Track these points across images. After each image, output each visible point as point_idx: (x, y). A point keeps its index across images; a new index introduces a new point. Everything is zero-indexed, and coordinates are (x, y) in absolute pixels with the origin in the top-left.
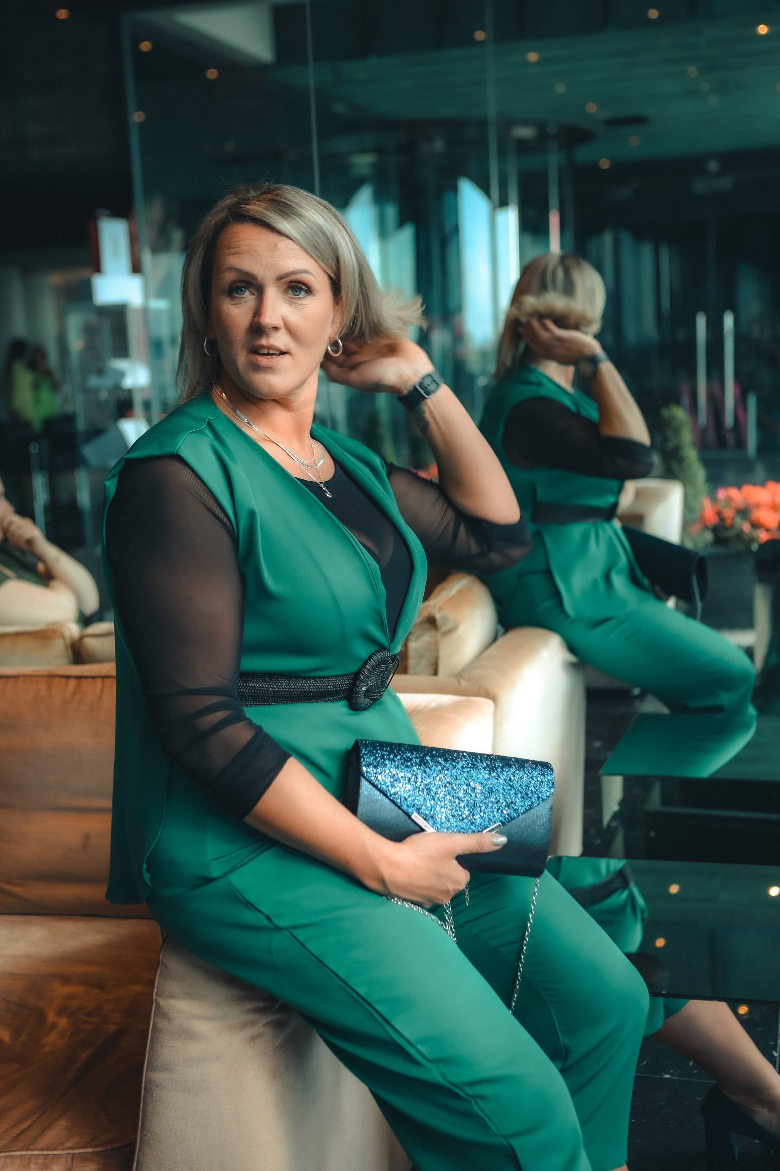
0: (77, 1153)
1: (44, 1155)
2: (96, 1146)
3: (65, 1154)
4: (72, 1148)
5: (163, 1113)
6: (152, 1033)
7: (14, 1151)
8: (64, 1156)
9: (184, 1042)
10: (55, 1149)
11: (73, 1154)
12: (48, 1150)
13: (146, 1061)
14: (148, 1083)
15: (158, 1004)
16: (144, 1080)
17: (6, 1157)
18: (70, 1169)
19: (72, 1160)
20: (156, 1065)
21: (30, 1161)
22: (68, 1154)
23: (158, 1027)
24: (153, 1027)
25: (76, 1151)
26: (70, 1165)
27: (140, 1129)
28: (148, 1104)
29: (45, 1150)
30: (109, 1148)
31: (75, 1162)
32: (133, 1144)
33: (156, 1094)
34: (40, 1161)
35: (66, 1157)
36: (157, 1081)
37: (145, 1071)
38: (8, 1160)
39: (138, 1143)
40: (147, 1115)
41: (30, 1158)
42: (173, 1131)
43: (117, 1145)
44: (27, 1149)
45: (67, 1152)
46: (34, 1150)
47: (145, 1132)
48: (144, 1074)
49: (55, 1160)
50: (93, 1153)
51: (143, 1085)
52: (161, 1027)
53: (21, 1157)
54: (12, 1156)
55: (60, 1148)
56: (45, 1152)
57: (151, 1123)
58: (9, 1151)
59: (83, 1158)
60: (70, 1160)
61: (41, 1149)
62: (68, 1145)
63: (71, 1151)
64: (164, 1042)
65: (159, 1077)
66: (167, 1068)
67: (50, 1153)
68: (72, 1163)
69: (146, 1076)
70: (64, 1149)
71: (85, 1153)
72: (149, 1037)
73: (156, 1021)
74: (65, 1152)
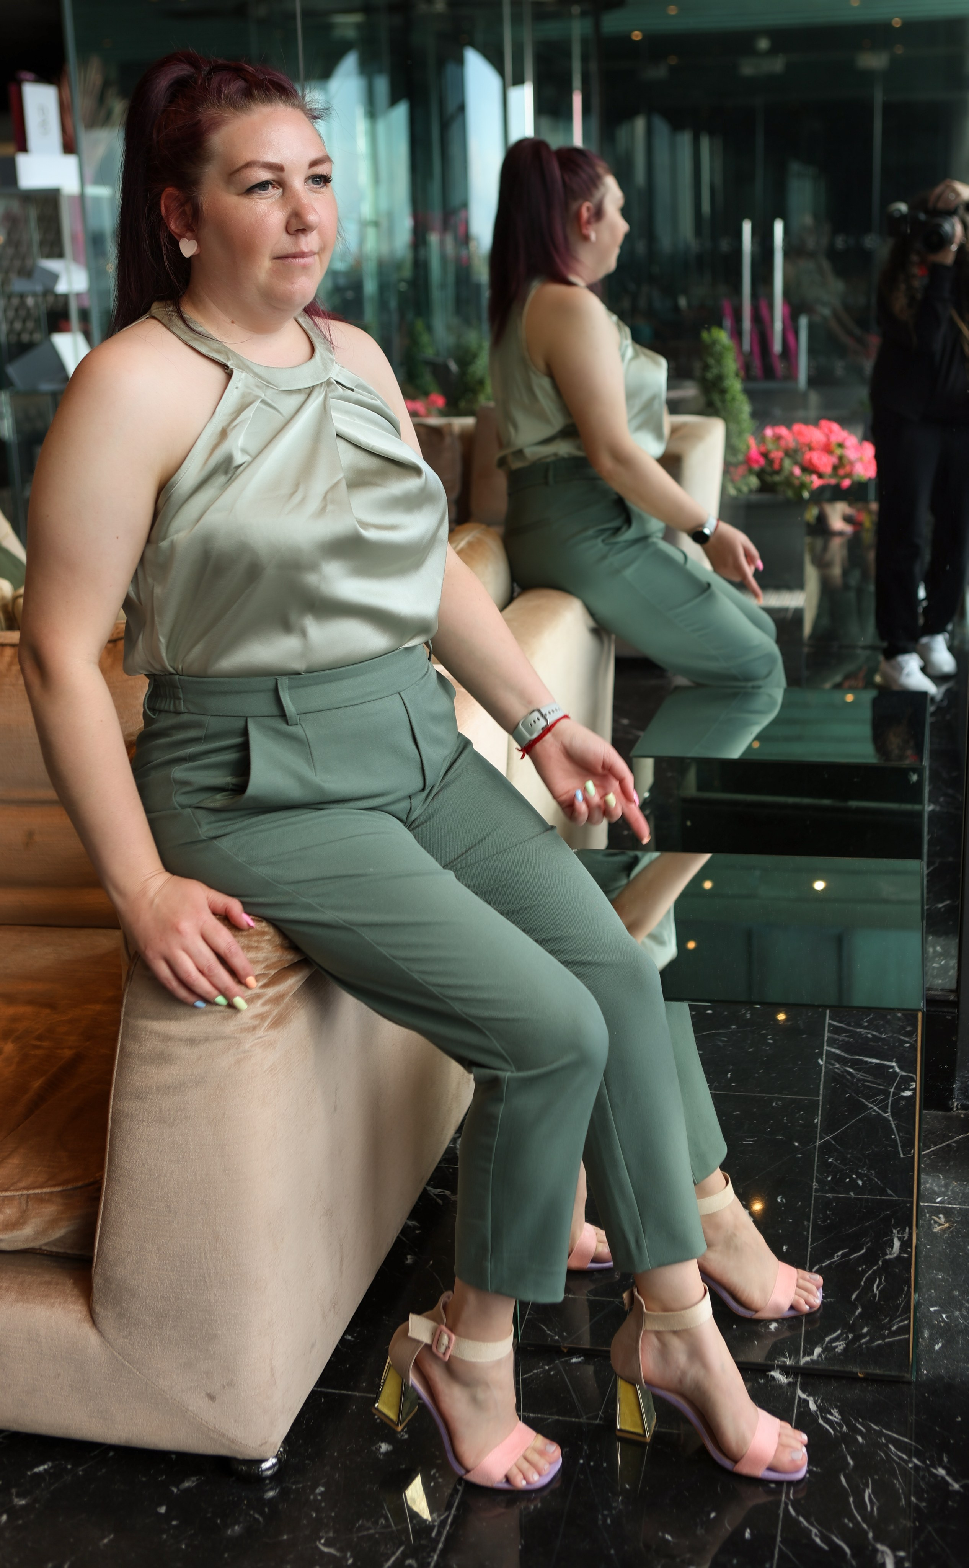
0: (33, 1194)
2: (54, 1186)
3: (18, 1195)
4: (27, 1188)
5: (135, 1146)
6: (121, 1057)
8: (18, 1197)
9: (158, 1067)
10: (6, 1190)
11: (28, 1196)
13: (113, 1088)
14: (115, 1114)
15: (127, 1024)
16: (111, 1110)
18: (25, 1212)
19: (27, 1202)
20: (125, 1093)
22: (22, 1195)
23: (128, 1051)
24: (120, 1051)
25: (31, 1192)
26: (25, 1208)
27: (107, 1165)
28: (116, 1137)
30: (70, 1187)
31: (30, 1203)
32: (100, 1180)
33: (126, 1126)
35: (20, 1199)
36: (127, 1111)
37: (112, 1100)
39: (105, 1180)
40: (114, 1149)
42: (146, 1166)
43: (80, 1184)
45: (20, 1193)
47: (113, 1168)
48: (111, 1103)
49: (6, 1202)
50: (51, 1193)
51: (110, 1116)
52: (130, 1051)
55: (12, 1188)
57: (120, 1158)
59: (40, 1200)
60: (24, 1202)
62: (21, 1185)
63: (25, 1192)
64: (134, 1067)
65: (130, 1106)
66: (139, 1096)
68: (27, 1206)
69: (113, 1106)
70: (17, 1190)
71: (42, 1193)
72: (116, 1062)
73: (124, 1044)
74: (17, 1193)
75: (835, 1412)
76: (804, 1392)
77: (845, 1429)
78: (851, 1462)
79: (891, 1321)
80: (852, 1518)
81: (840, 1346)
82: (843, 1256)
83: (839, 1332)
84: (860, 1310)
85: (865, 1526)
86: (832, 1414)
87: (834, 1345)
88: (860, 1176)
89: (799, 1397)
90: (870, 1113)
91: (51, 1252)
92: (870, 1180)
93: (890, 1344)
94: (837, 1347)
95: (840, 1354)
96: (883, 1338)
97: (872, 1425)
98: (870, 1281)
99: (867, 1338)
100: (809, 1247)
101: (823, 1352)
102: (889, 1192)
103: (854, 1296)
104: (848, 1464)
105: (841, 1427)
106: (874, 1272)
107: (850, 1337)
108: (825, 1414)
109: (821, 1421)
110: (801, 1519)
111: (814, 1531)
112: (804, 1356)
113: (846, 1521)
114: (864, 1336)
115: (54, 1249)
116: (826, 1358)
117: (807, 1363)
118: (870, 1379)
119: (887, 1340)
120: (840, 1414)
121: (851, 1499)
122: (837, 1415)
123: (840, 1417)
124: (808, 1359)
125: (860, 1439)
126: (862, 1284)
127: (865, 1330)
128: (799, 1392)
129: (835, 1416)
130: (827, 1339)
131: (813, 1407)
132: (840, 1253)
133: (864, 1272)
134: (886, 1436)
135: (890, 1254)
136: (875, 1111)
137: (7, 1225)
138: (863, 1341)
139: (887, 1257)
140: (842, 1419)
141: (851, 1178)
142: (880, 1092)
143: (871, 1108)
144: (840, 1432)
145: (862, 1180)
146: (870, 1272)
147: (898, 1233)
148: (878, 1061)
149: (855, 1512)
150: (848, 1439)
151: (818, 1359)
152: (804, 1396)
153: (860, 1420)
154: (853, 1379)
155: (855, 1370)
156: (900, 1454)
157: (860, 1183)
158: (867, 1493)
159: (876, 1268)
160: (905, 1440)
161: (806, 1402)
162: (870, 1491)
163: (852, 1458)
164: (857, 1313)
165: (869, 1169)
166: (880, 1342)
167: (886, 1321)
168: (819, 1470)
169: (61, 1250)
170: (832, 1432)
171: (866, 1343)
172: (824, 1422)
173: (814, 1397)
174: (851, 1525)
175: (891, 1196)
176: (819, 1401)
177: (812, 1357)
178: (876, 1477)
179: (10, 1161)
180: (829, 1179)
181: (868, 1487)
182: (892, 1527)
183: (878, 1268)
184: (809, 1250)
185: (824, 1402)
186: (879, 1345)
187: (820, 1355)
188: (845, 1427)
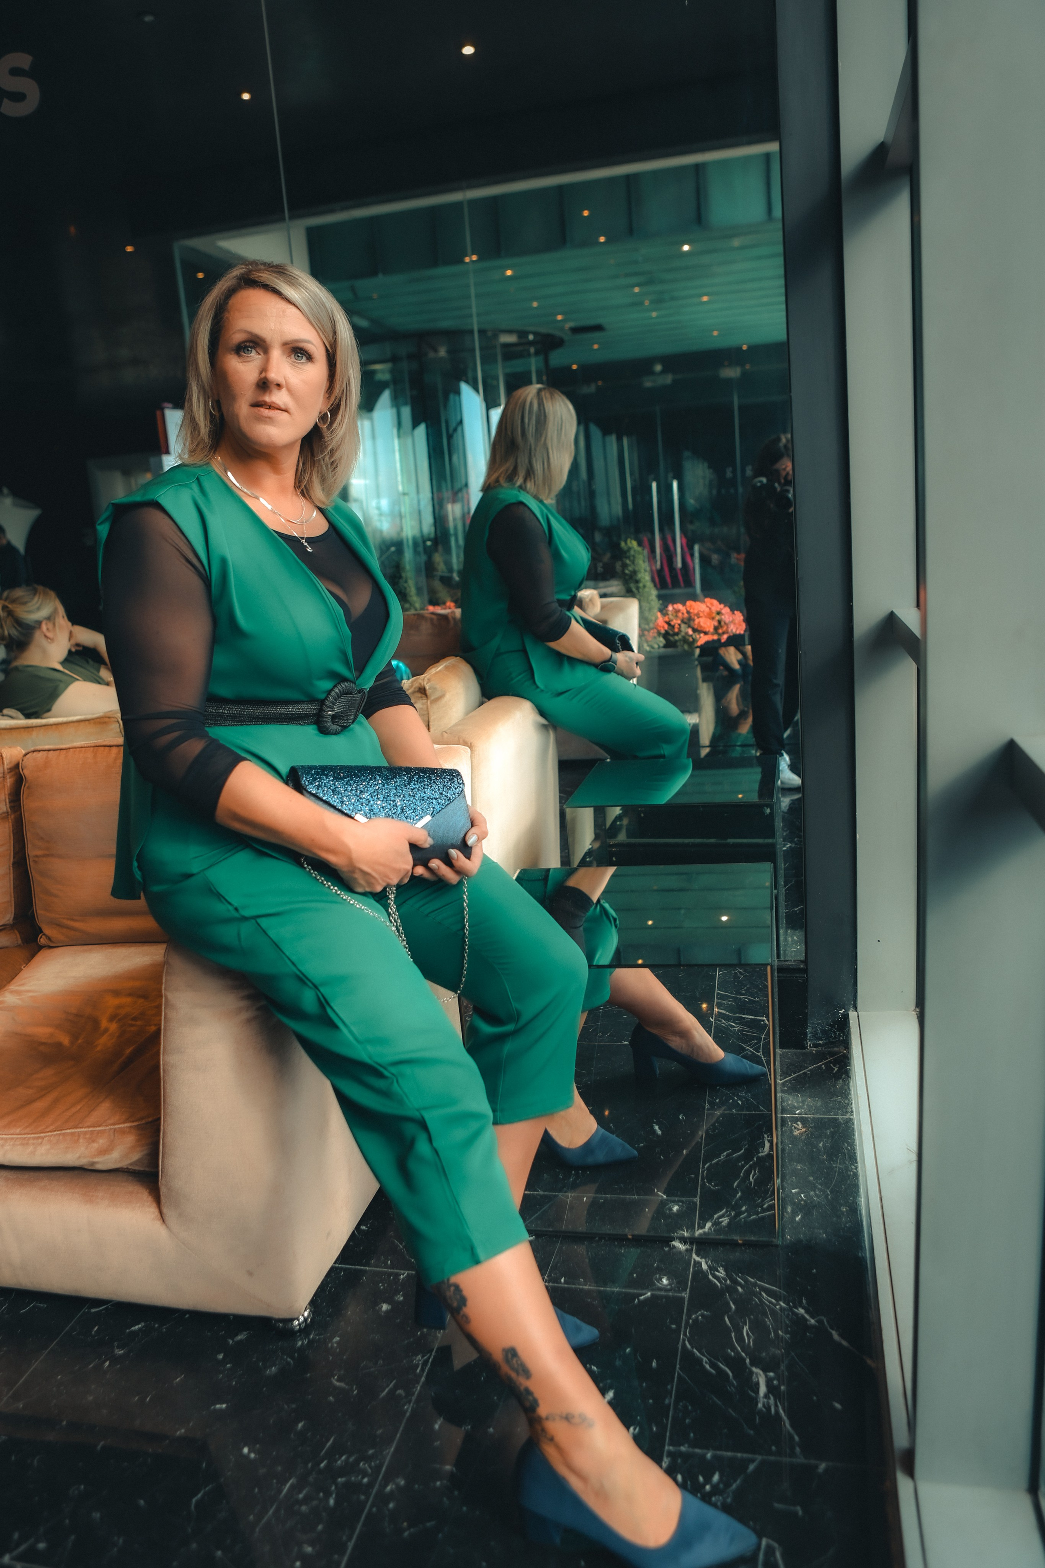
0: (118, 1128)
1: (91, 1131)
2: (133, 1122)
4: (114, 1124)
7: (65, 1129)
8: (107, 1130)
10: (99, 1126)
11: (115, 1129)
12: (94, 1127)
17: (60, 1135)
18: (113, 1141)
19: (114, 1134)
21: (79, 1136)
22: (110, 1129)
25: (117, 1126)
26: (112, 1139)
29: (91, 1127)
30: (144, 1122)
31: (116, 1135)
32: (159, 1119)
34: (88, 1136)
35: (109, 1132)
38: (61, 1137)
41: (79, 1134)
43: (146, 1121)
44: (76, 1128)
45: (109, 1127)
46: (82, 1128)
49: (100, 1135)
50: (131, 1127)
51: (162, 1067)
52: (171, 1017)
53: (72, 1134)
54: (64, 1133)
55: (104, 1124)
56: (91, 1129)
58: (61, 1130)
59: (122, 1132)
60: (111, 1134)
61: (89, 1127)
62: (110, 1121)
63: (112, 1127)
64: (175, 1029)
65: (174, 1058)
66: (180, 1051)
67: (95, 1129)
68: (115, 1137)
69: (163, 1059)
70: (107, 1126)
71: (124, 1127)
72: (162, 1026)
73: (166, 1011)
74: (107, 1128)
75: (721, 1269)
76: (698, 1255)
77: (728, 1282)
78: (733, 1307)
79: (763, 1201)
80: (733, 1349)
81: (725, 1221)
82: (728, 1155)
83: (725, 1210)
84: (740, 1194)
85: (743, 1354)
86: (718, 1272)
87: (720, 1220)
88: (740, 1098)
89: (694, 1259)
90: (747, 1053)
91: (135, 1170)
92: (747, 1100)
93: (763, 1218)
94: (723, 1221)
95: (725, 1227)
96: (757, 1214)
97: (749, 1278)
98: (748, 1173)
99: (745, 1214)
100: (703, 1150)
101: (713, 1225)
102: (761, 1108)
103: (735, 1184)
104: (731, 1308)
105: (726, 1281)
106: (751, 1166)
107: (733, 1214)
108: (714, 1271)
109: (710, 1277)
110: (695, 1350)
111: (705, 1359)
112: (698, 1229)
113: (729, 1351)
114: (744, 1213)
115: (137, 1168)
116: (715, 1230)
117: (700, 1234)
118: (747, 1244)
119: (760, 1215)
120: (725, 1271)
121: (733, 1334)
122: (723, 1272)
123: (725, 1273)
124: (701, 1231)
125: (740, 1289)
126: (742, 1175)
127: (744, 1208)
128: (694, 1256)
129: (721, 1273)
130: (716, 1216)
131: (704, 1267)
132: (725, 1154)
133: (743, 1166)
134: (759, 1286)
135: (762, 1152)
136: (751, 1051)
137: (101, 1152)
138: (742, 1216)
139: (760, 1155)
140: (727, 1275)
141: (733, 1099)
142: (754, 1038)
143: (748, 1049)
144: (725, 1284)
145: (741, 1101)
146: (747, 1166)
147: (768, 1137)
148: (753, 1017)
149: (736, 1343)
150: (731, 1290)
151: (708, 1231)
152: (698, 1259)
153: (740, 1275)
154: (734, 1245)
155: (735, 1238)
156: (770, 1299)
157: (740, 1102)
158: (746, 1329)
159: (751, 1163)
160: (774, 1288)
161: (700, 1264)
162: (747, 1327)
163: (734, 1304)
164: (738, 1196)
165: (746, 1093)
166: (755, 1216)
167: (759, 1201)
168: (709, 1313)
169: (142, 1169)
170: (719, 1285)
171: (744, 1218)
172: (713, 1277)
173: (705, 1259)
174: (733, 1354)
175: (763, 1111)
176: (709, 1262)
177: (704, 1230)
178: (752, 1317)
179: (104, 1105)
180: (717, 1101)
181: (746, 1325)
182: (764, 1354)
183: (754, 1163)
184: (703, 1152)
185: (713, 1262)
186: (754, 1220)
187: (710, 1229)
188: (728, 1281)
